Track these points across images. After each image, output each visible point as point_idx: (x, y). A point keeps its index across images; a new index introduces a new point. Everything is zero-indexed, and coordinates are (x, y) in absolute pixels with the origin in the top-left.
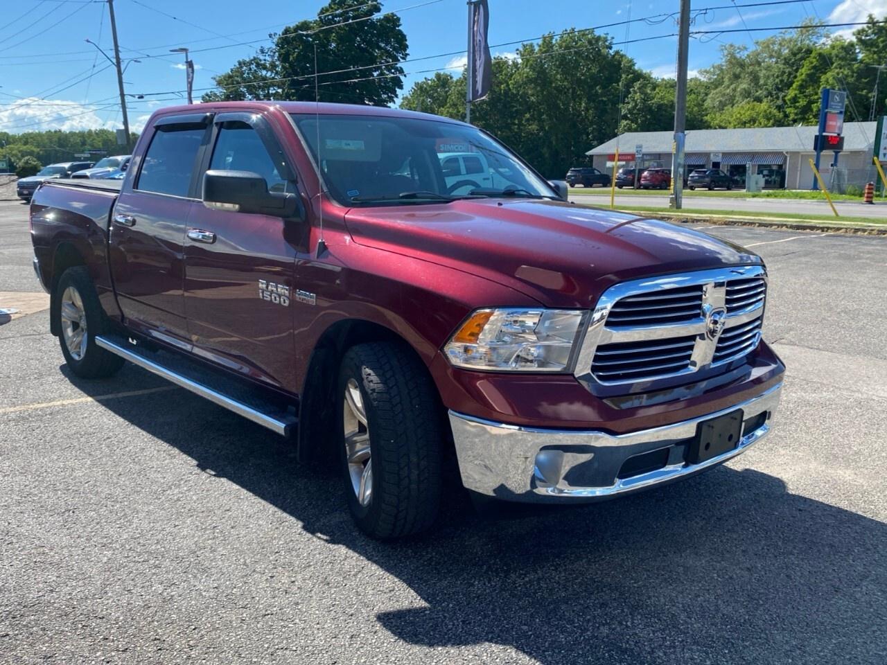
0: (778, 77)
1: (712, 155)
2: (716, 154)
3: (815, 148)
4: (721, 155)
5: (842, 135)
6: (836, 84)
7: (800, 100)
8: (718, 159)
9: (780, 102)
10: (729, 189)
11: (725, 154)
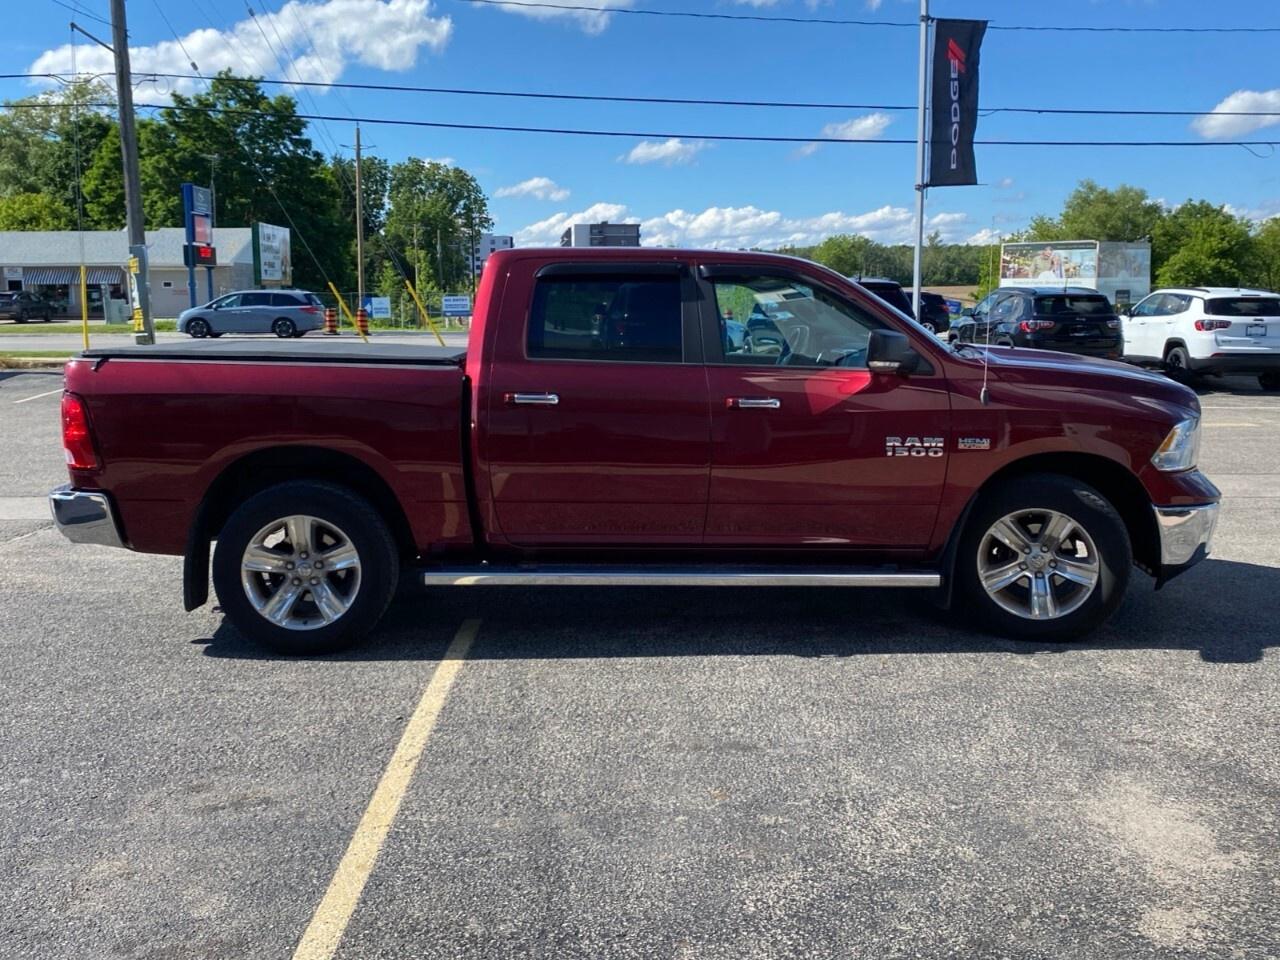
0: (60, 157)
1: (6, 271)
2: (12, 268)
3: (187, 262)
4: (20, 271)
5: (213, 246)
6: (157, 176)
7: (105, 194)
8: (17, 276)
9: (69, 194)
10: (47, 320)
11: (27, 270)
